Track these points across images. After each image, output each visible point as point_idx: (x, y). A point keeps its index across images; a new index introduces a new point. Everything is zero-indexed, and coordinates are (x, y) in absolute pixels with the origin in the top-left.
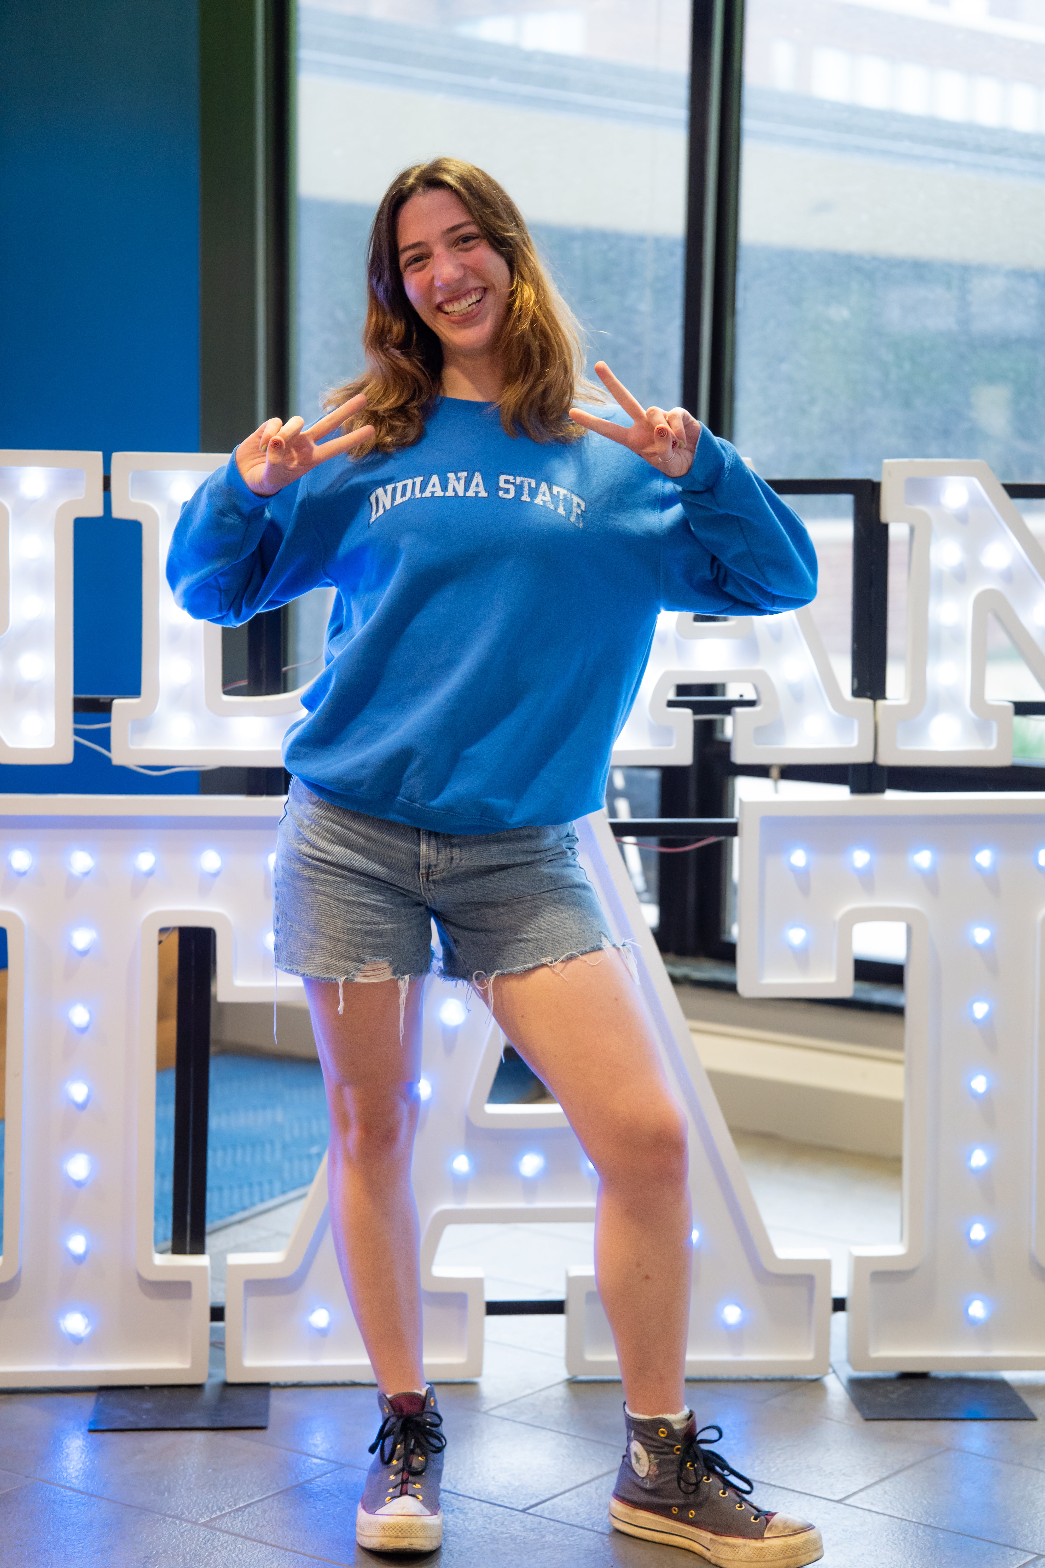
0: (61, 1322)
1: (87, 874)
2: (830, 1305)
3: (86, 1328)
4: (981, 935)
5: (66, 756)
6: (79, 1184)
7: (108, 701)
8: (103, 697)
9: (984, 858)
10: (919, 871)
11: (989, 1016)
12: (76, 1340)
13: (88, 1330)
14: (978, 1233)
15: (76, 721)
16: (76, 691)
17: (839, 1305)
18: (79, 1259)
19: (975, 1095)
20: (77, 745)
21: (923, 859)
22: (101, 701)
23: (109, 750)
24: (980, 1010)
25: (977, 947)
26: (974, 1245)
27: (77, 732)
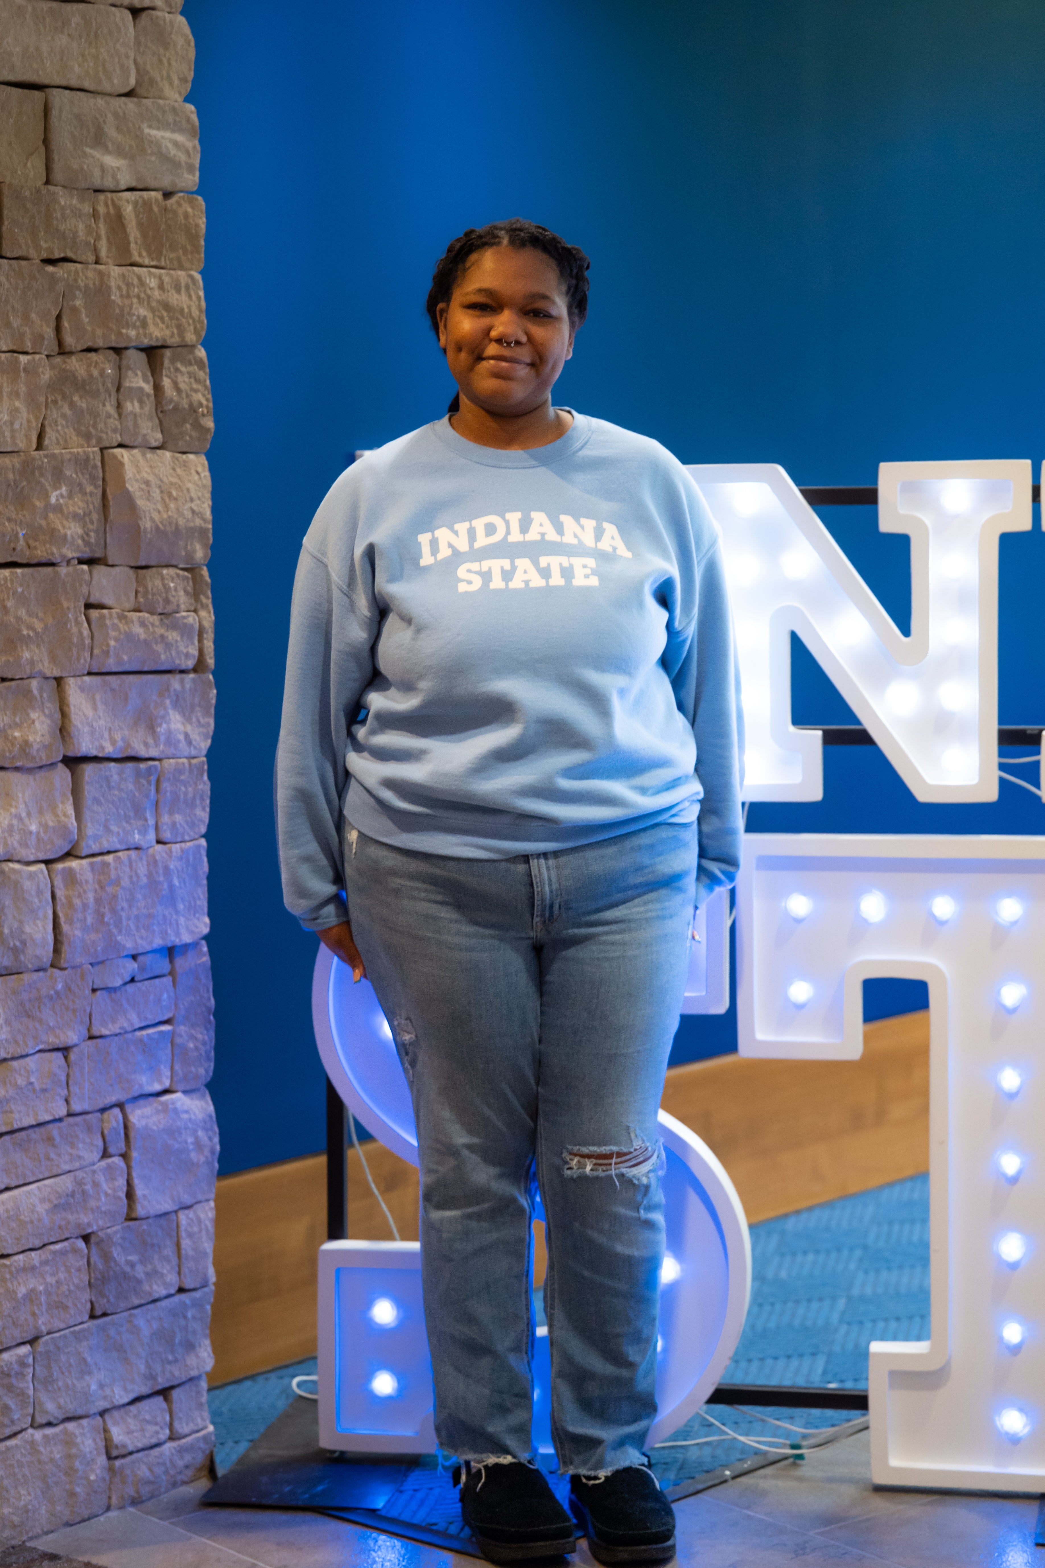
0: (997, 1418)
1: (1015, 923)
3: (1024, 1427)
5: (990, 794)
6: (1014, 1266)
7: (1036, 732)
8: (1030, 728)
12: (1014, 1440)
13: (1026, 1430)
15: (1001, 754)
16: (1001, 721)
18: (1016, 1350)
20: (1002, 781)
22: (1028, 732)
23: (1038, 786)
27: (1002, 767)
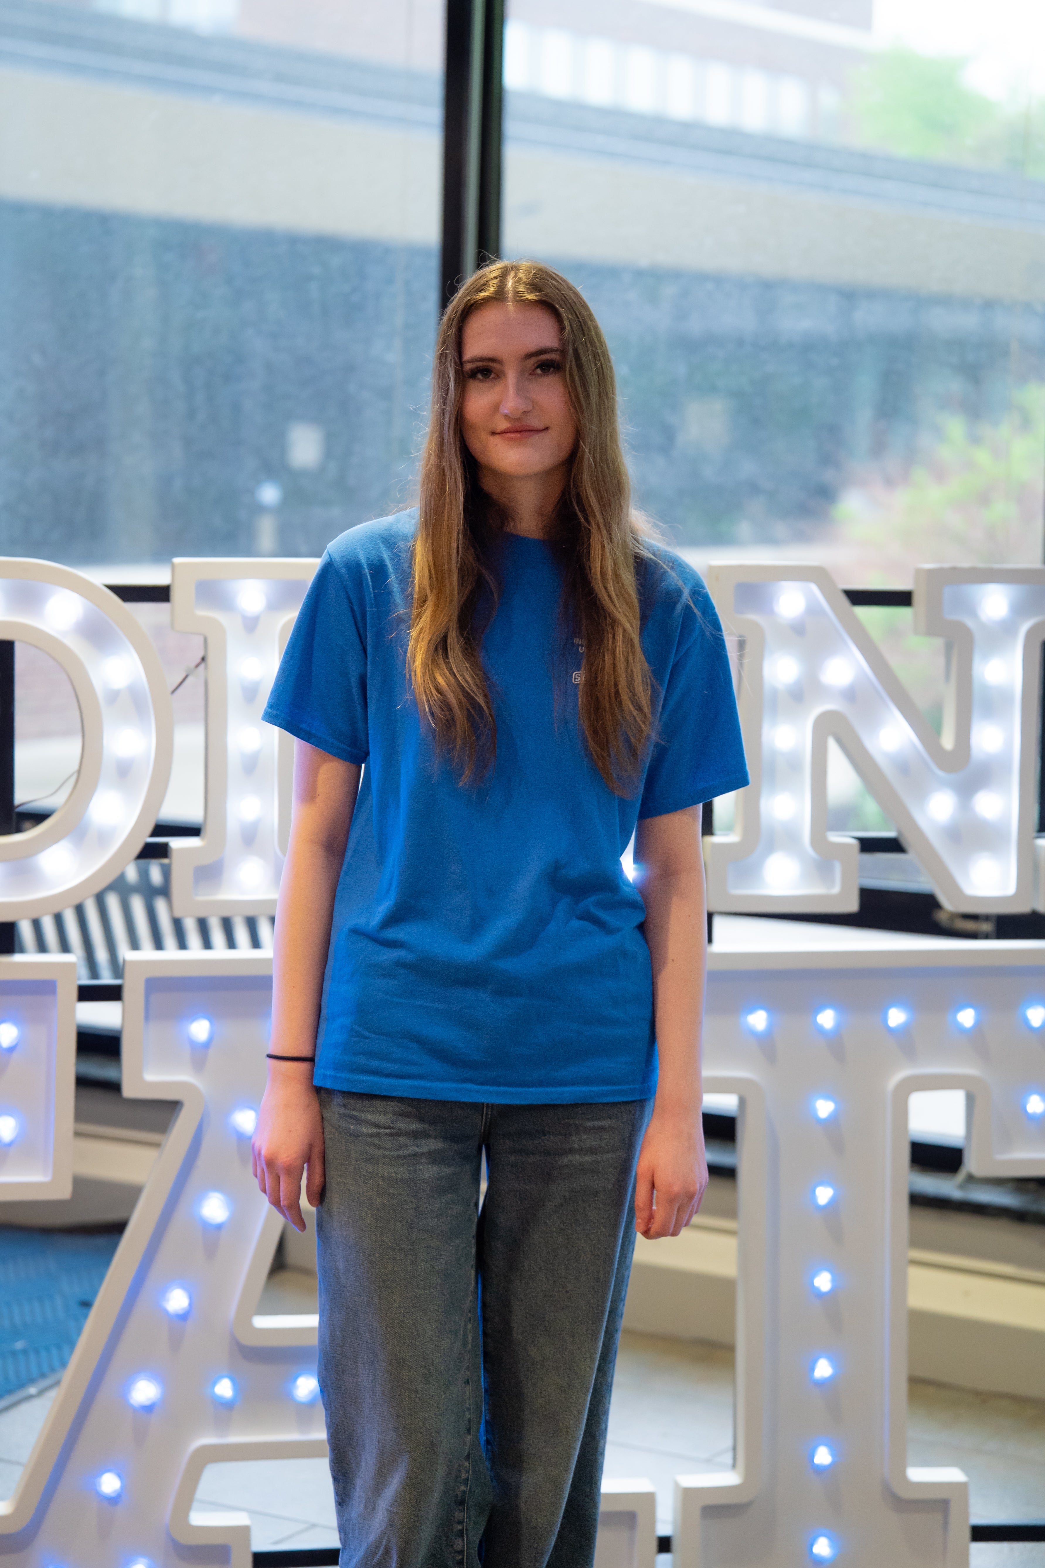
2: (654, 1545)
4: (824, 1108)
9: (827, 1019)
10: (753, 1033)
11: (833, 1203)
14: (823, 1456)
17: (664, 1545)
19: (819, 1295)
21: (758, 1020)
24: (824, 1195)
25: (819, 1121)
26: (820, 1470)
